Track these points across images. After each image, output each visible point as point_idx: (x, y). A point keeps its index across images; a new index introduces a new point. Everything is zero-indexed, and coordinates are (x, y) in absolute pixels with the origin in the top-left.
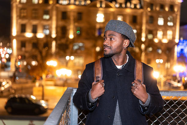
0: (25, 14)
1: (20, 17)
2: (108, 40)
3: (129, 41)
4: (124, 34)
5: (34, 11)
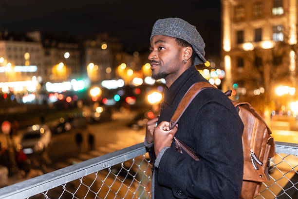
0: (242, 15)
1: (235, 20)
2: (156, 51)
3: (191, 48)
4: (180, 38)
5: (256, 7)
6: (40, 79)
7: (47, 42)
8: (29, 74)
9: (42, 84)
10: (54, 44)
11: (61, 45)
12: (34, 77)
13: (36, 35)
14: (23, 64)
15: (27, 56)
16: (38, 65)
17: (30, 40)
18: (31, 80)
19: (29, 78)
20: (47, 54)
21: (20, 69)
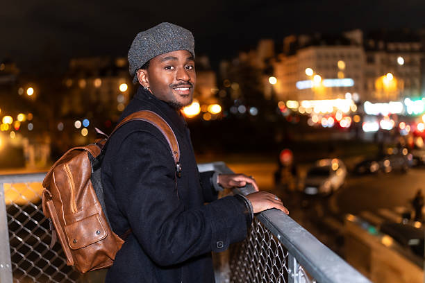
6: (356, 97)
7: (371, 43)
8: (343, 90)
9: (359, 104)
10: (381, 45)
11: (392, 46)
12: (348, 95)
13: (357, 35)
14: (335, 77)
15: (341, 65)
16: (355, 78)
17: (347, 43)
18: (344, 98)
19: (341, 95)
20: (370, 61)
21: (330, 83)
